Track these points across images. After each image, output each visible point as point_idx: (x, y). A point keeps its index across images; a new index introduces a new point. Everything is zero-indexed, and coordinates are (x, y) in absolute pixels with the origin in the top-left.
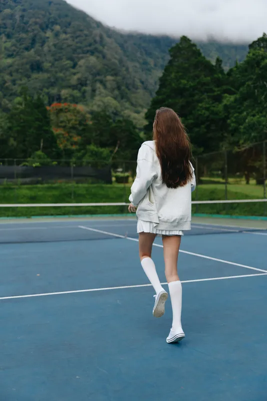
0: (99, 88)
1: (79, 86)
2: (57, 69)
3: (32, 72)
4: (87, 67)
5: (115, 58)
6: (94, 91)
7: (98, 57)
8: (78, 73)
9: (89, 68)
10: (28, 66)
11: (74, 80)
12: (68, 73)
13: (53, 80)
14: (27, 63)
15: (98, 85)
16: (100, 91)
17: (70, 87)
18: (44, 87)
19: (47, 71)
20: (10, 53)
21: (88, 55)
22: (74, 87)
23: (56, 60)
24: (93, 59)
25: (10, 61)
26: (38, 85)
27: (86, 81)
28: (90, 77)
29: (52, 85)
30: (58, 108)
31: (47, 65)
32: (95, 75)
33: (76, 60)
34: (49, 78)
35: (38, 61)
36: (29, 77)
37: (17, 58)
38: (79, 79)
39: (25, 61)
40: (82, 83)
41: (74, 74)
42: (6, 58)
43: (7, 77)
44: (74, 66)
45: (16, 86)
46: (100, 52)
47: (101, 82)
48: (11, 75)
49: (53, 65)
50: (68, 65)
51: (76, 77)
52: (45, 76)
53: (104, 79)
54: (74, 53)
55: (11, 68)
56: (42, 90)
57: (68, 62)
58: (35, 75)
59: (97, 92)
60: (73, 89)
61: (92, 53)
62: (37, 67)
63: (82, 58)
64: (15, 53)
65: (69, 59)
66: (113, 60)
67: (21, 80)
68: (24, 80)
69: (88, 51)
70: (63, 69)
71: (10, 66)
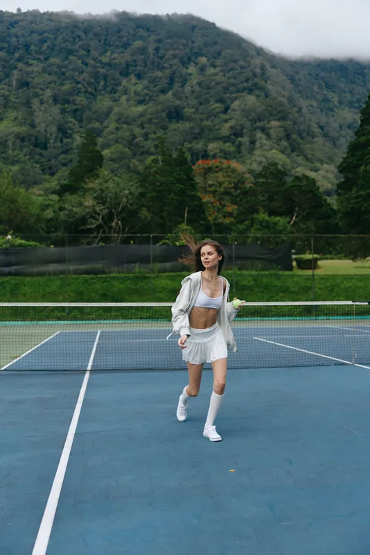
0: (261, 139)
1: (233, 137)
2: (202, 116)
3: (170, 121)
4: (243, 110)
5: (283, 96)
6: (253, 142)
7: (258, 96)
8: (230, 119)
9: (246, 112)
10: (164, 115)
11: (225, 129)
12: (217, 120)
13: (197, 131)
14: (163, 111)
15: (259, 134)
16: (261, 143)
17: (220, 139)
18: (185, 141)
19: (189, 119)
20: (142, 98)
21: (244, 94)
22: (225, 139)
23: (201, 104)
24: (251, 99)
25: (140, 108)
26: (177, 138)
27: (242, 130)
28: (248, 124)
29: (196, 137)
30: (206, 167)
31: (188, 111)
32: (254, 121)
33: (228, 102)
34: (192, 128)
35: (178, 106)
36: (165, 128)
37: (151, 104)
38: (232, 128)
39: (160, 107)
40: (237, 133)
41: (226, 121)
42: (136, 106)
43: (137, 131)
44: (226, 111)
45: (149, 142)
46: (261, 89)
47: (263, 130)
48: (143, 128)
49: (197, 110)
50: (217, 110)
51: (228, 125)
52: (187, 125)
53: (267, 125)
54: (225, 93)
55: (142, 119)
56: (183, 145)
57: (217, 105)
58: (173, 126)
59: (258, 144)
60: (225, 142)
61: (250, 91)
62: (176, 114)
63: (236, 99)
64: (147, 98)
65: (217, 101)
66: (280, 99)
67: (155, 133)
68: (160, 133)
69: (244, 89)
70: (211, 115)
71: (142, 115)
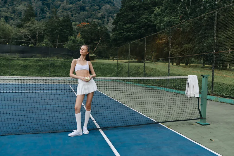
0: (111, 19)
1: (102, 18)
2: (92, 10)
3: (81, 11)
4: (105, 9)
5: (119, 6)
6: (108, 20)
7: (111, 5)
8: (101, 12)
9: (107, 10)
10: (79, 8)
11: (99, 15)
12: (97, 12)
13: (90, 15)
14: (78, 7)
15: (110, 18)
16: (111, 21)
17: (97, 18)
18: (85, 18)
19: (87, 11)
20: (71, 2)
21: (106, 4)
22: (99, 19)
23: (92, 6)
24: (108, 6)
25: (71, 6)
26: (83, 17)
27: (105, 16)
28: (107, 14)
29: (89, 17)
30: (84, 25)
31: (87, 8)
32: (109, 13)
33: (101, 6)
34: (88, 14)
35: (84, 6)
36: (79, 13)
37: (74, 4)
38: (101, 15)
39: (78, 6)
40: (103, 17)
41: (100, 13)
42: (69, 4)
43: (69, 13)
44: (100, 9)
45: (73, 17)
46: (112, 3)
47: (112, 17)
48: (71, 12)
49: (90, 8)
50: (97, 8)
51: (100, 14)
52: (87, 13)
53: (113, 15)
54: (100, 3)
55: (71, 9)
56: (85, 19)
57: (97, 7)
58: (82, 13)
59: (110, 21)
60: (99, 20)
61: (108, 3)
62: (83, 9)
63: (103, 5)
64: (73, 2)
65: (97, 5)
66: (118, 7)
67: (75, 14)
68: (77, 15)
69: (106, 2)
70: (95, 10)
71: (71, 8)
